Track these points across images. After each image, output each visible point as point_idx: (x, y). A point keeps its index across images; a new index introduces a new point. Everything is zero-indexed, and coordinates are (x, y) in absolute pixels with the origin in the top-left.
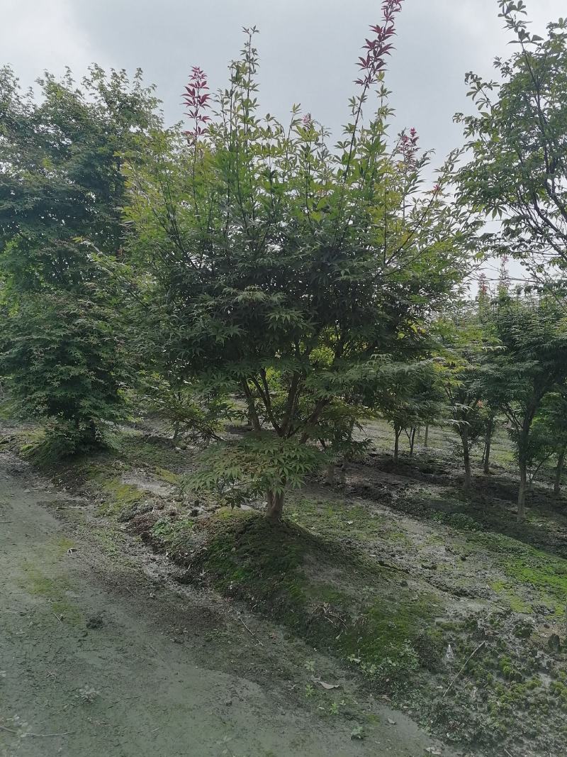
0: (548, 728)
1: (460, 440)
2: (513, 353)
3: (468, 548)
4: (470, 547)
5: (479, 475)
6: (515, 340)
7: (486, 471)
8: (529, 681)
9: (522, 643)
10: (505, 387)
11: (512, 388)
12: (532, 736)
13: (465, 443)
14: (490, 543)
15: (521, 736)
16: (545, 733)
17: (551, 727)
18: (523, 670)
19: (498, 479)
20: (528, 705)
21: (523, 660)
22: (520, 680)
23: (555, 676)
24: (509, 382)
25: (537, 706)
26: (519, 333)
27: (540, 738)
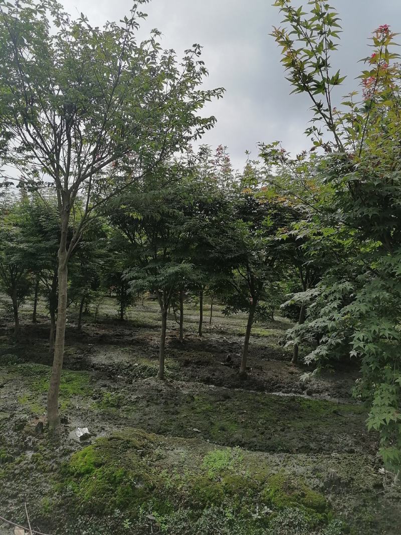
0: (27, 486)
1: (10, 300)
2: (41, 235)
3: (6, 378)
4: (10, 376)
5: (29, 324)
6: (42, 226)
7: (35, 321)
8: (18, 459)
9: (17, 435)
10: (37, 259)
11: (41, 259)
12: (14, 496)
13: (14, 301)
14: (25, 370)
15: (8, 498)
16: (24, 491)
17: (29, 485)
18: (15, 453)
19: (43, 325)
20: (15, 475)
21: (16, 446)
22: (11, 460)
23: (36, 450)
24: (40, 255)
25: (20, 474)
26: (44, 221)
27: (20, 495)
